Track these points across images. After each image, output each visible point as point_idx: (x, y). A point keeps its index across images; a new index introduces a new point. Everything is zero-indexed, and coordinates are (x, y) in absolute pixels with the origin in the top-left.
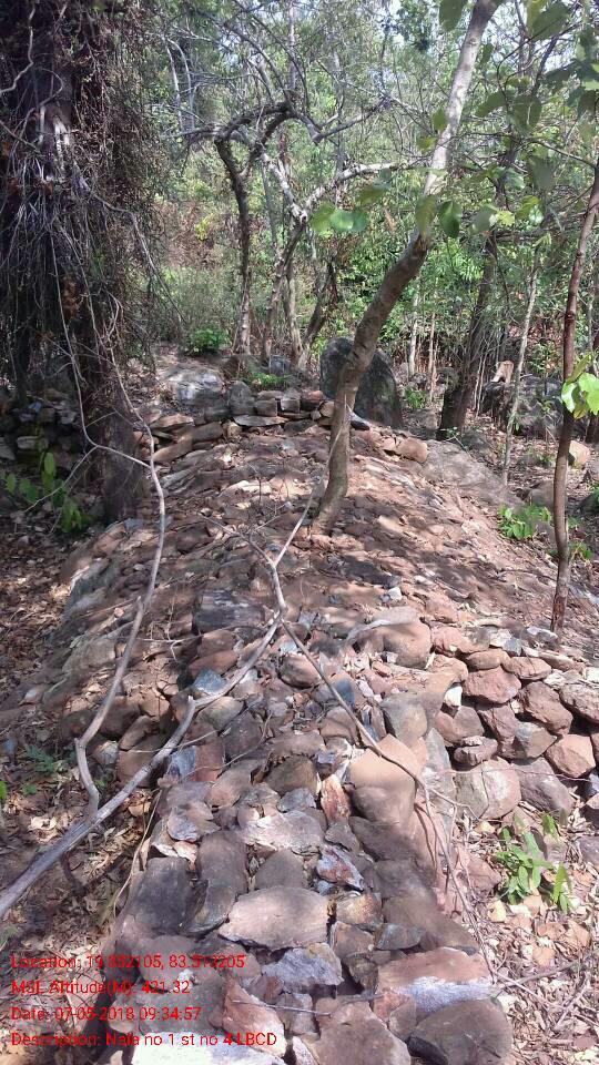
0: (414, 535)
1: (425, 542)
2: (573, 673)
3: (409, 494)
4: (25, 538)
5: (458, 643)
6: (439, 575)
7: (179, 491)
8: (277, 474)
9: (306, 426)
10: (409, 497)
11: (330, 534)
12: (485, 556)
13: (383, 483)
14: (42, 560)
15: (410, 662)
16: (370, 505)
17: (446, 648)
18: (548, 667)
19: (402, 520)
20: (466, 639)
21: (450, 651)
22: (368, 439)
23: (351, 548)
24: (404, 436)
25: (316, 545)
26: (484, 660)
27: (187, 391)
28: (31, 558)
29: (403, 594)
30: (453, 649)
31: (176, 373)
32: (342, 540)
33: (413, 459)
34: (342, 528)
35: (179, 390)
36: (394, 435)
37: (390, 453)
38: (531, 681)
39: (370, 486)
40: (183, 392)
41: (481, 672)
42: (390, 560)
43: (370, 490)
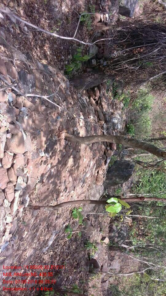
0: (67, 170)
1: (65, 173)
2: (9, 210)
3: (83, 174)
4: (63, 57)
5: (17, 163)
6: (52, 174)
7: (80, 101)
8: (87, 130)
9: (104, 145)
10: (82, 173)
11: (65, 139)
12: (62, 196)
13: (86, 165)
14: (56, 61)
15: (8, 143)
16: (78, 157)
17: (15, 159)
18: (11, 200)
19: (73, 167)
20: (19, 166)
21: (14, 161)
22: (102, 165)
23: (60, 144)
24: (104, 177)
25: (60, 133)
26: (11, 174)
27: (115, 119)
28: (56, 57)
29: (42, 157)
30: (15, 162)
31: (120, 116)
32: (63, 142)
33: (96, 180)
34: (68, 144)
35: (115, 117)
36: (104, 174)
37: (98, 172)
38: (4, 193)
39: (85, 160)
40: (115, 118)
41: (7, 173)
42: (57, 158)
43: (83, 160)
